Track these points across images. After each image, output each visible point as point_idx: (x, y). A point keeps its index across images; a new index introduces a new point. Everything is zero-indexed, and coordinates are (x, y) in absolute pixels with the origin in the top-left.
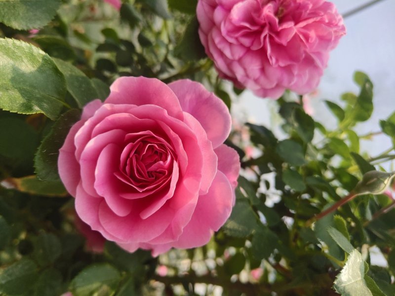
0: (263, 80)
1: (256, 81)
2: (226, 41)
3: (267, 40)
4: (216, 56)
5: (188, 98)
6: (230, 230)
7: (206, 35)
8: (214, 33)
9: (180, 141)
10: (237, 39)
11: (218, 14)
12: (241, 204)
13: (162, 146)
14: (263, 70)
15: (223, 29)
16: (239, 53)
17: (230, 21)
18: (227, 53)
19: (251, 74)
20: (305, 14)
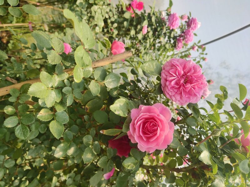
0: (181, 101)
1: (179, 101)
2: (170, 90)
3: (182, 90)
4: (167, 94)
5: (160, 108)
6: (172, 146)
7: (164, 88)
8: (166, 88)
9: (160, 122)
10: (173, 90)
11: (167, 83)
12: (175, 138)
13: (155, 123)
14: (181, 98)
15: (169, 87)
16: (173, 94)
17: (171, 85)
18: (170, 94)
19: (177, 99)
20: (194, 81)
